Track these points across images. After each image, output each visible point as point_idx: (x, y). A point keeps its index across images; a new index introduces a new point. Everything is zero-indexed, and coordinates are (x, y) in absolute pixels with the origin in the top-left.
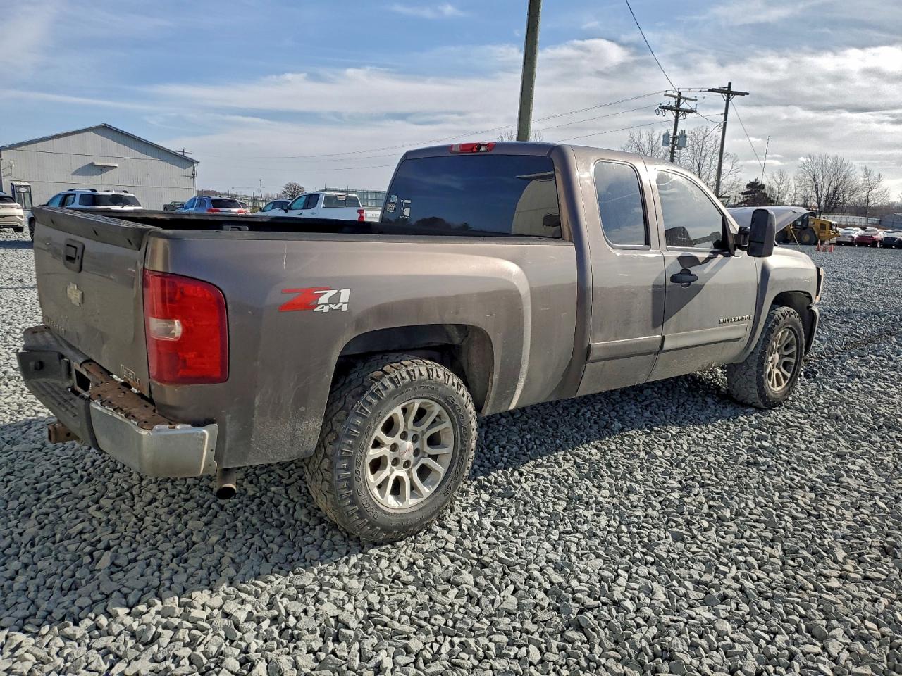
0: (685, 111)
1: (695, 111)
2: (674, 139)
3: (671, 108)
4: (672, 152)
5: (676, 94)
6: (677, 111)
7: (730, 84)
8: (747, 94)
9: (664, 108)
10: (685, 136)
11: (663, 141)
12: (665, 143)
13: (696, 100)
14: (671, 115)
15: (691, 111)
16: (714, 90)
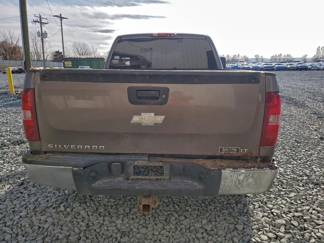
0: (44, 23)
1: (48, 24)
2: (42, 34)
3: (38, 22)
4: (42, 39)
5: (39, 16)
6: (41, 23)
7: (61, 14)
8: (68, 19)
9: (35, 21)
10: (47, 33)
11: (38, 35)
12: (39, 36)
13: (47, 19)
14: (38, 24)
15: (46, 24)
16: (55, 16)
